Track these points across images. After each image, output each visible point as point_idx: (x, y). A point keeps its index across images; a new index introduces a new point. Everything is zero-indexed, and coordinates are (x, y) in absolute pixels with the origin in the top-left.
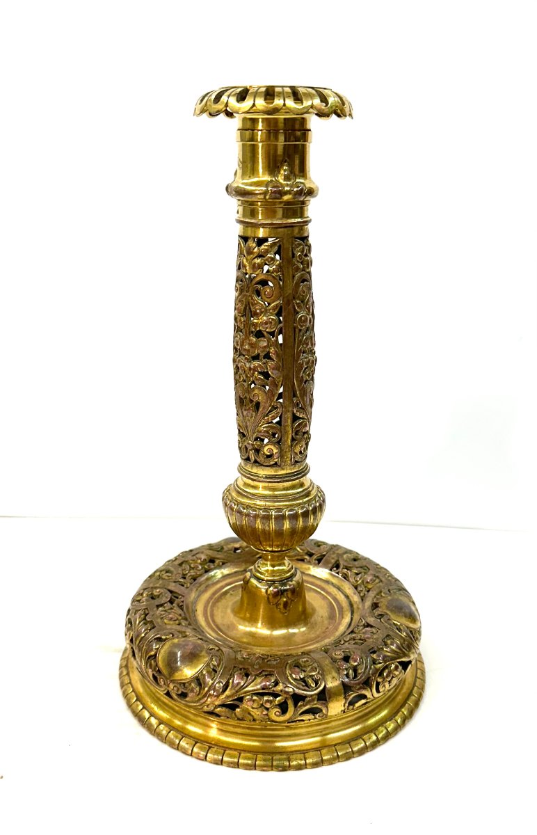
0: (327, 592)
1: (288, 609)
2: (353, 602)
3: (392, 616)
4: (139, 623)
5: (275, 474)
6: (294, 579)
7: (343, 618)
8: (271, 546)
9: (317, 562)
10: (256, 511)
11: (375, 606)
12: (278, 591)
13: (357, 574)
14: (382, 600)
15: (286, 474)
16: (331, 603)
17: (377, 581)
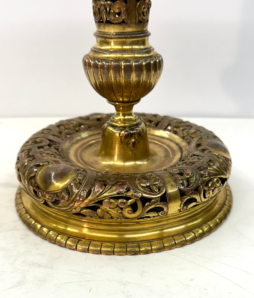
0: (163, 143)
1: (136, 147)
2: (182, 147)
3: (211, 150)
4: (24, 157)
5: (124, 31)
6: (140, 126)
7: (175, 155)
8: (122, 96)
9: (155, 126)
10: (108, 62)
11: (198, 145)
12: (128, 134)
13: (183, 130)
14: (203, 142)
15: (132, 32)
16: (166, 149)
17: (198, 132)
